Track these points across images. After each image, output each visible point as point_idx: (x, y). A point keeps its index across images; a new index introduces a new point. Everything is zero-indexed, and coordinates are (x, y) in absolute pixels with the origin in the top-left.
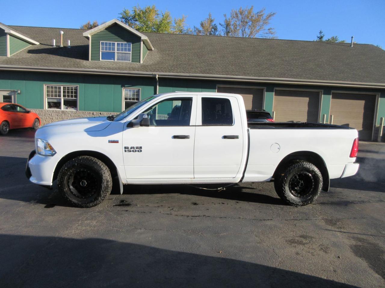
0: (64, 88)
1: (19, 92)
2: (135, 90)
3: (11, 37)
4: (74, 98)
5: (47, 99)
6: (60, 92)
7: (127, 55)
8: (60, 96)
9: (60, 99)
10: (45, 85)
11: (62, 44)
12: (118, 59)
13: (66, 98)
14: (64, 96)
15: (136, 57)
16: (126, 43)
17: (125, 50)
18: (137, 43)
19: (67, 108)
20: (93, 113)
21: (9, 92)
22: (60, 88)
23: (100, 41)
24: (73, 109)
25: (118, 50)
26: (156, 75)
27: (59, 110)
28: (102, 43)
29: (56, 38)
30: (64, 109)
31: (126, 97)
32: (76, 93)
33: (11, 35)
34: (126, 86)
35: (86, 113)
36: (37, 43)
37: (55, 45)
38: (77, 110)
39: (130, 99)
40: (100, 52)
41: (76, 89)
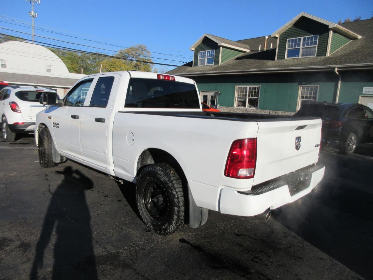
0: (250, 88)
1: (219, 92)
2: (312, 88)
3: (223, 48)
4: (256, 97)
5: (236, 98)
6: (246, 92)
7: (312, 49)
8: (246, 95)
9: (246, 98)
10: (237, 86)
11: (265, 48)
12: (302, 55)
13: (251, 97)
14: (249, 96)
15: (322, 51)
16: (312, 36)
17: (311, 44)
18: (325, 34)
19: (250, 107)
20: (270, 112)
21: (214, 93)
22: (246, 89)
23: (287, 39)
24: (255, 107)
25: (304, 45)
26: (334, 68)
27: (244, 108)
28: (289, 41)
29: (261, 44)
30: (248, 107)
31: (302, 95)
32: (258, 92)
33: (223, 47)
34: (303, 83)
35: (264, 111)
36: (248, 51)
37: (260, 50)
38: (257, 109)
39: (306, 98)
40: (285, 51)
41: (258, 89)
